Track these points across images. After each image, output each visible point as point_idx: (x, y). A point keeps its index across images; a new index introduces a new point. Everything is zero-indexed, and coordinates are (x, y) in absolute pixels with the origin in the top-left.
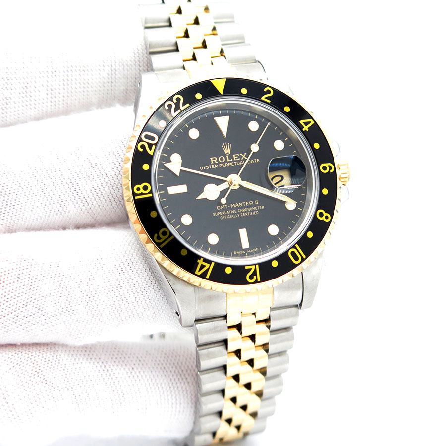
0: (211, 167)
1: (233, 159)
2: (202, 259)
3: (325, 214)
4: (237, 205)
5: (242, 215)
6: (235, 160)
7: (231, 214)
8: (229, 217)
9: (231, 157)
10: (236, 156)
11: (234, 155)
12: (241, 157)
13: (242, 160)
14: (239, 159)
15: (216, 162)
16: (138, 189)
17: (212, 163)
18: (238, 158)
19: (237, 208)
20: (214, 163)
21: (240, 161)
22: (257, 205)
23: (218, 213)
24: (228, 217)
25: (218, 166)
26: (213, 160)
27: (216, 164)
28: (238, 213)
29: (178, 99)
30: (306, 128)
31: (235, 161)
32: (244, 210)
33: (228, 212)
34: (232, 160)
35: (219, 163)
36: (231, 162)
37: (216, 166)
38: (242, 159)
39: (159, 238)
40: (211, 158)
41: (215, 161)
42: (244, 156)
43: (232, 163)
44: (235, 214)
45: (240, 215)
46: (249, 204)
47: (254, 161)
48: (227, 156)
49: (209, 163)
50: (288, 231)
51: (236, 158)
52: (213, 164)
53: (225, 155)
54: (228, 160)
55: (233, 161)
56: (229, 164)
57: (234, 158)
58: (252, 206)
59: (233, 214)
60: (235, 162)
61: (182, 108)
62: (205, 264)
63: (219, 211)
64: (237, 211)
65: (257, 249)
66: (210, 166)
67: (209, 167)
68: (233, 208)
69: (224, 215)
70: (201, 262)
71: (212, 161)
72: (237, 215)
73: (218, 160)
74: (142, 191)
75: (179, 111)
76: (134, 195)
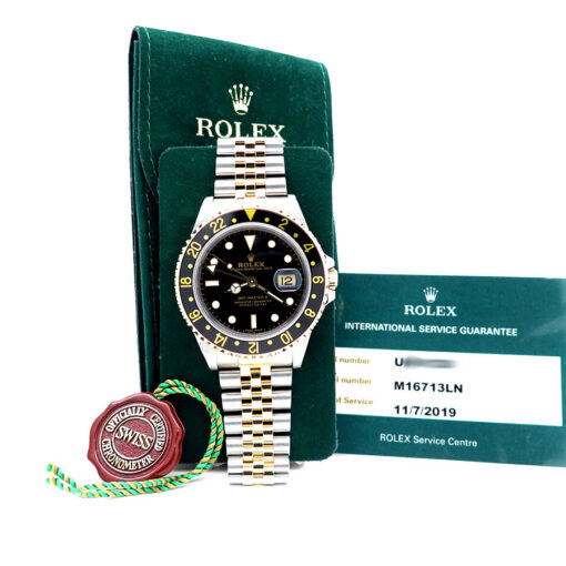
2: (220, 333)
3: (311, 312)
4: (252, 298)
7: (247, 304)
11: (255, 263)
12: (260, 264)
16: (183, 281)
18: (257, 266)
19: (252, 300)
21: (259, 267)
22: (266, 299)
23: (238, 302)
24: (245, 305)
27: (242, 268)
29: (220, 221)
30: (307, 250)
31: (255, 267)
33: (245, 302)
35: (244, 267)
36: (252, 267)
37: (242, 270)
39: (192, 316)
41: (241, 266)
43: (253, 269)
45: (254, 305)
52: (239, 268)
54: (250, 266)
56: (251, 269)
58: (263, 299)
59: (249, 303)
61: (222, 227)
62: (221, 337)
64: (252, 302)
68: (249, 300)
69: (242, 304)
70: (218, 336)
72: (252, 305)
74: (185, 282)
75: (219, 229)
76: (180, 284)
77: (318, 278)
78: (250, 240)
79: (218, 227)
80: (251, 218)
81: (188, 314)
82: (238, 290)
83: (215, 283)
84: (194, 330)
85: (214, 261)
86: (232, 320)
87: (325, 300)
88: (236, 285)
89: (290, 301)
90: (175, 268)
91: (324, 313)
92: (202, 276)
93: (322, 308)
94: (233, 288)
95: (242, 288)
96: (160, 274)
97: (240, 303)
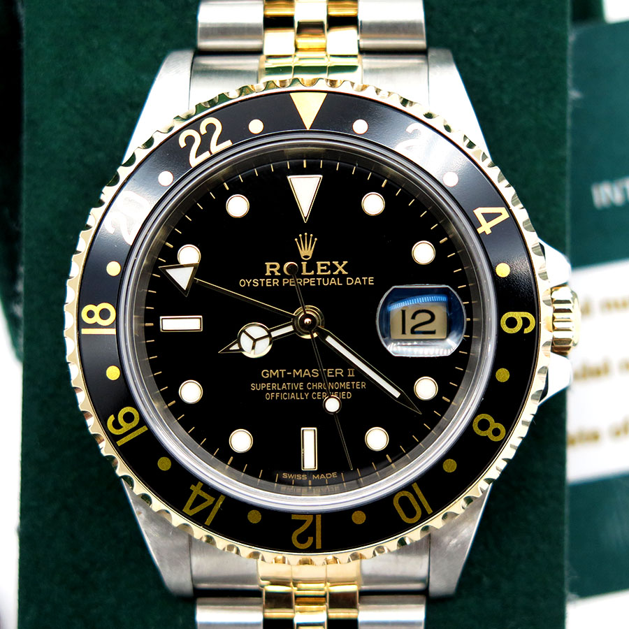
0: (265, 282)
1: (316, 271)
2: (200, 484)
3: (494, 425)
4: (307, 373)
5: (315, 396)
6: (319, 273)
7: (290, 391)
8: (286, 396)
9: (312, 266)
10: (322, 265)
11: (319, 263)
12: (333, 268)
13: (336, 277)
14: (329, 272)
15: (277, 274)
16: (91, 314)
17: (268, 274)
18: (327, 271)
19: (306, 380)
20: (273, 276)
21: (330, 276)
22: (351, 379)
23: (263, 386)
24: (283, 397)
25: (281, 283)
26: (271, 267)
27: (277, 277)
28: (305, 390)
29: (211, 128)
30: (486, 228)
31: (320, 276)
32: (320, 386)
33: (284, 387)
34: (312, 273)
35: (283, 276)
36: (309, 277)
37: (276, 282)
38: (336, 273)
39: (117, 425)
40: (268, 264)
41: (275, 270)
42: (340, 268)
43: (311, 281)
44: (298, 391)
45: (310, 396)
46: (334, 373)
47: (362, 281)
48: (304, 264)
49: (261, 273)
50: (410, 446)
51: (322, 271)
52: (268, 277)
53: (299, 260)
54: (304, 273)
55: (315, 276)
56: (304, 282)
57: (319, 268)
58: (339, 379)
59: (295, 391)
60: (319, 279)
61: (215, 148)
62: (204, 495)
63: (266, 381)
64: (305, 386)
65: (334, 475)
66: (262, 280)
67: (260, 282)
68: (298, 379)
69: (275, 391)
70: (196, 490)
71: (268, 269)
72: (304, 396)
73: (281, 270)
74: (96, 319)
75: (206, 155)
76: (80, 324)
77: (518, 315)
78: (305, 189)
79: (204, 147)
80: (308, 122)
81: (103, 420)
82: (263, 348)
83: (192, 324)
84: (122, 470)
85: (190, 254)
86: (241, 441)
87: (537, 384)
88: (256, 330)
89: (426, 388)
90: (66, 275)
91: (534, 426)
92: (150, 299)
93: (530, 409)
94: (245, 342)
95: (275, 342)
96: (22, 269)
97: (270, 388)
